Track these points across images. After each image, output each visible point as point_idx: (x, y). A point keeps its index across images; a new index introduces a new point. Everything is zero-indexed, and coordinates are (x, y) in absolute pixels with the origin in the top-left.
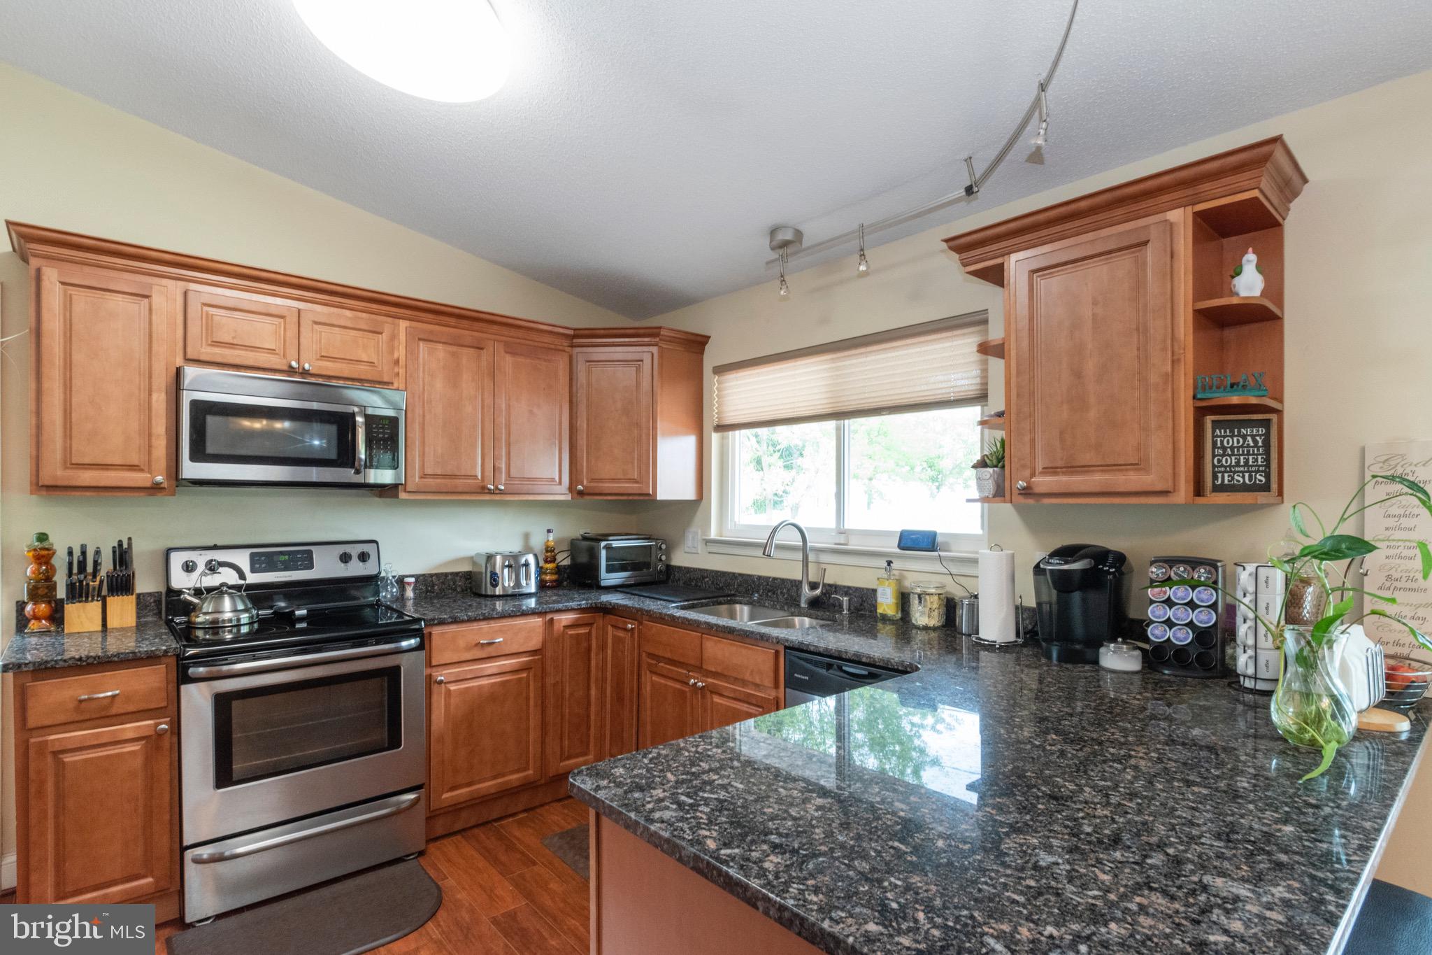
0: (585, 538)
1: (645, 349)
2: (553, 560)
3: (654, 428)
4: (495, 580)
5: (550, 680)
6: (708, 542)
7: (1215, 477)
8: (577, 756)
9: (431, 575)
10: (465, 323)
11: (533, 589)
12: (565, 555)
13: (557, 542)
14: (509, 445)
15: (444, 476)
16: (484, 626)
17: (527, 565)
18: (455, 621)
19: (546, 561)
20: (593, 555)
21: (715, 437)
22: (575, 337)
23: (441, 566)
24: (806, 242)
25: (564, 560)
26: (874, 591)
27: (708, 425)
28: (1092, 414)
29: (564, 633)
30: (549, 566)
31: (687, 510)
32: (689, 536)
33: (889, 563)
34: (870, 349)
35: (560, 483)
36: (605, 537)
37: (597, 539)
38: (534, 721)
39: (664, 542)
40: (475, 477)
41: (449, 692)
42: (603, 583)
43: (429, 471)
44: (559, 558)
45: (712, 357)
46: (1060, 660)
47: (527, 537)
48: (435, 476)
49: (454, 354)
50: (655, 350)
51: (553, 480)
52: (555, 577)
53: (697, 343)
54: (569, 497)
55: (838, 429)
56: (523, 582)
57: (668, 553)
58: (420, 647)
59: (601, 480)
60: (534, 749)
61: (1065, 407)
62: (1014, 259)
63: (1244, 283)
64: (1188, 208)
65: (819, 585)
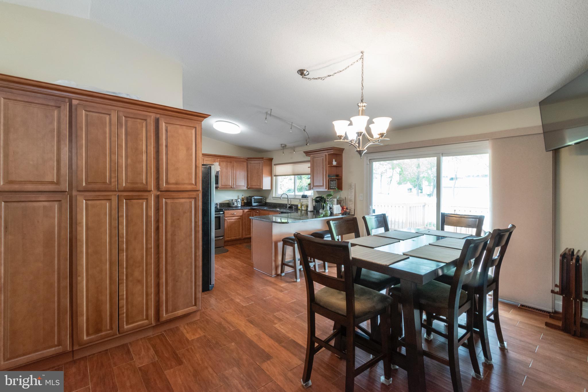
0: (249, 197)
1: (261, 161)
2: (243, 201)
3: (263, 176)
4: (233, 204)
5: (244, 221)
6: (273, 197)
7: (330, 187)
8: (248, 235)
9: (222, 203)
10: (228, 158)
11: (240, 206)
12: (246, 200)
13: (244, 197)
14: (236, 179)
15: (225, 185)
16: (233, 211)
17: (239, 201)
18: (228, 210)
19: (242, 201)
20: (251, 200)
21: (274, 178)
22: (248, 159)
23: (223, 202)
24: (287, 147)
25: (245, 201)
26: (298, 205)
27: (273, 175)
29: (246, 213)
30: (243, 202)
31: (269, 191)
32: (270, 196)
33: (300, 200)
34: (299, 164)
35: (245, 186)
36: (253, 196)
37: (252, 197)
38: (241, 228)
39: (265, 197)
40: (230, 185)
41: (227, 221)
42: (253, 205)
43: (223, 184)
44: (245, 200)
45: (274, 162)
47: (238, 196)
48: (224, 185)
49: (227, 164)
50: (263, 161)
51: (244, 186)
52: (244, 204)
53: (271, 160)
54: (246, 189)
55: (294, 177)
56: (238, 204)
57: (266, 199)
58: (223, 213)
59: (252, 186)
60: (241, 232)
61: (316, 177)
62: (311, 156)
63: (334, 163)
64: (327, 153)
65: (290, 204)
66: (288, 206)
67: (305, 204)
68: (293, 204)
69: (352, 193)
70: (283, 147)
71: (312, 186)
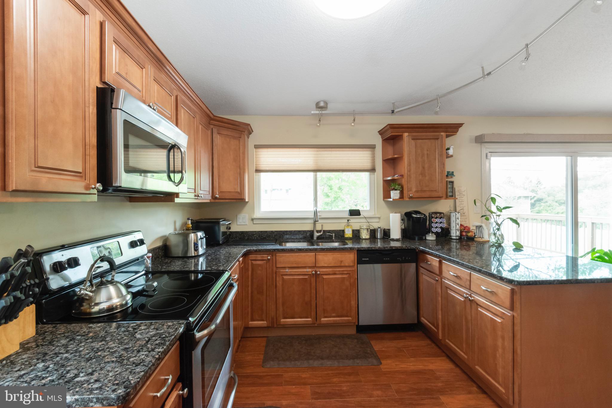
6: (254, 219)
21: (255, 175)
22: (212, 119)
27: (252, 169)
28: (427, 178)
32: (241, 217)
35: (209, 193)
42: (221, 243)
46: (418, 240)
59: (225, 192)
61: (420, 176)
62: (406, 135)
63: (451, 152)
64: (445, 133)
65: (321, 231)
66: (316, 235)
67: (365, 227)
68: (328, 230)
69: (462, 203)
70: (320, 109)
71: (411, 192)
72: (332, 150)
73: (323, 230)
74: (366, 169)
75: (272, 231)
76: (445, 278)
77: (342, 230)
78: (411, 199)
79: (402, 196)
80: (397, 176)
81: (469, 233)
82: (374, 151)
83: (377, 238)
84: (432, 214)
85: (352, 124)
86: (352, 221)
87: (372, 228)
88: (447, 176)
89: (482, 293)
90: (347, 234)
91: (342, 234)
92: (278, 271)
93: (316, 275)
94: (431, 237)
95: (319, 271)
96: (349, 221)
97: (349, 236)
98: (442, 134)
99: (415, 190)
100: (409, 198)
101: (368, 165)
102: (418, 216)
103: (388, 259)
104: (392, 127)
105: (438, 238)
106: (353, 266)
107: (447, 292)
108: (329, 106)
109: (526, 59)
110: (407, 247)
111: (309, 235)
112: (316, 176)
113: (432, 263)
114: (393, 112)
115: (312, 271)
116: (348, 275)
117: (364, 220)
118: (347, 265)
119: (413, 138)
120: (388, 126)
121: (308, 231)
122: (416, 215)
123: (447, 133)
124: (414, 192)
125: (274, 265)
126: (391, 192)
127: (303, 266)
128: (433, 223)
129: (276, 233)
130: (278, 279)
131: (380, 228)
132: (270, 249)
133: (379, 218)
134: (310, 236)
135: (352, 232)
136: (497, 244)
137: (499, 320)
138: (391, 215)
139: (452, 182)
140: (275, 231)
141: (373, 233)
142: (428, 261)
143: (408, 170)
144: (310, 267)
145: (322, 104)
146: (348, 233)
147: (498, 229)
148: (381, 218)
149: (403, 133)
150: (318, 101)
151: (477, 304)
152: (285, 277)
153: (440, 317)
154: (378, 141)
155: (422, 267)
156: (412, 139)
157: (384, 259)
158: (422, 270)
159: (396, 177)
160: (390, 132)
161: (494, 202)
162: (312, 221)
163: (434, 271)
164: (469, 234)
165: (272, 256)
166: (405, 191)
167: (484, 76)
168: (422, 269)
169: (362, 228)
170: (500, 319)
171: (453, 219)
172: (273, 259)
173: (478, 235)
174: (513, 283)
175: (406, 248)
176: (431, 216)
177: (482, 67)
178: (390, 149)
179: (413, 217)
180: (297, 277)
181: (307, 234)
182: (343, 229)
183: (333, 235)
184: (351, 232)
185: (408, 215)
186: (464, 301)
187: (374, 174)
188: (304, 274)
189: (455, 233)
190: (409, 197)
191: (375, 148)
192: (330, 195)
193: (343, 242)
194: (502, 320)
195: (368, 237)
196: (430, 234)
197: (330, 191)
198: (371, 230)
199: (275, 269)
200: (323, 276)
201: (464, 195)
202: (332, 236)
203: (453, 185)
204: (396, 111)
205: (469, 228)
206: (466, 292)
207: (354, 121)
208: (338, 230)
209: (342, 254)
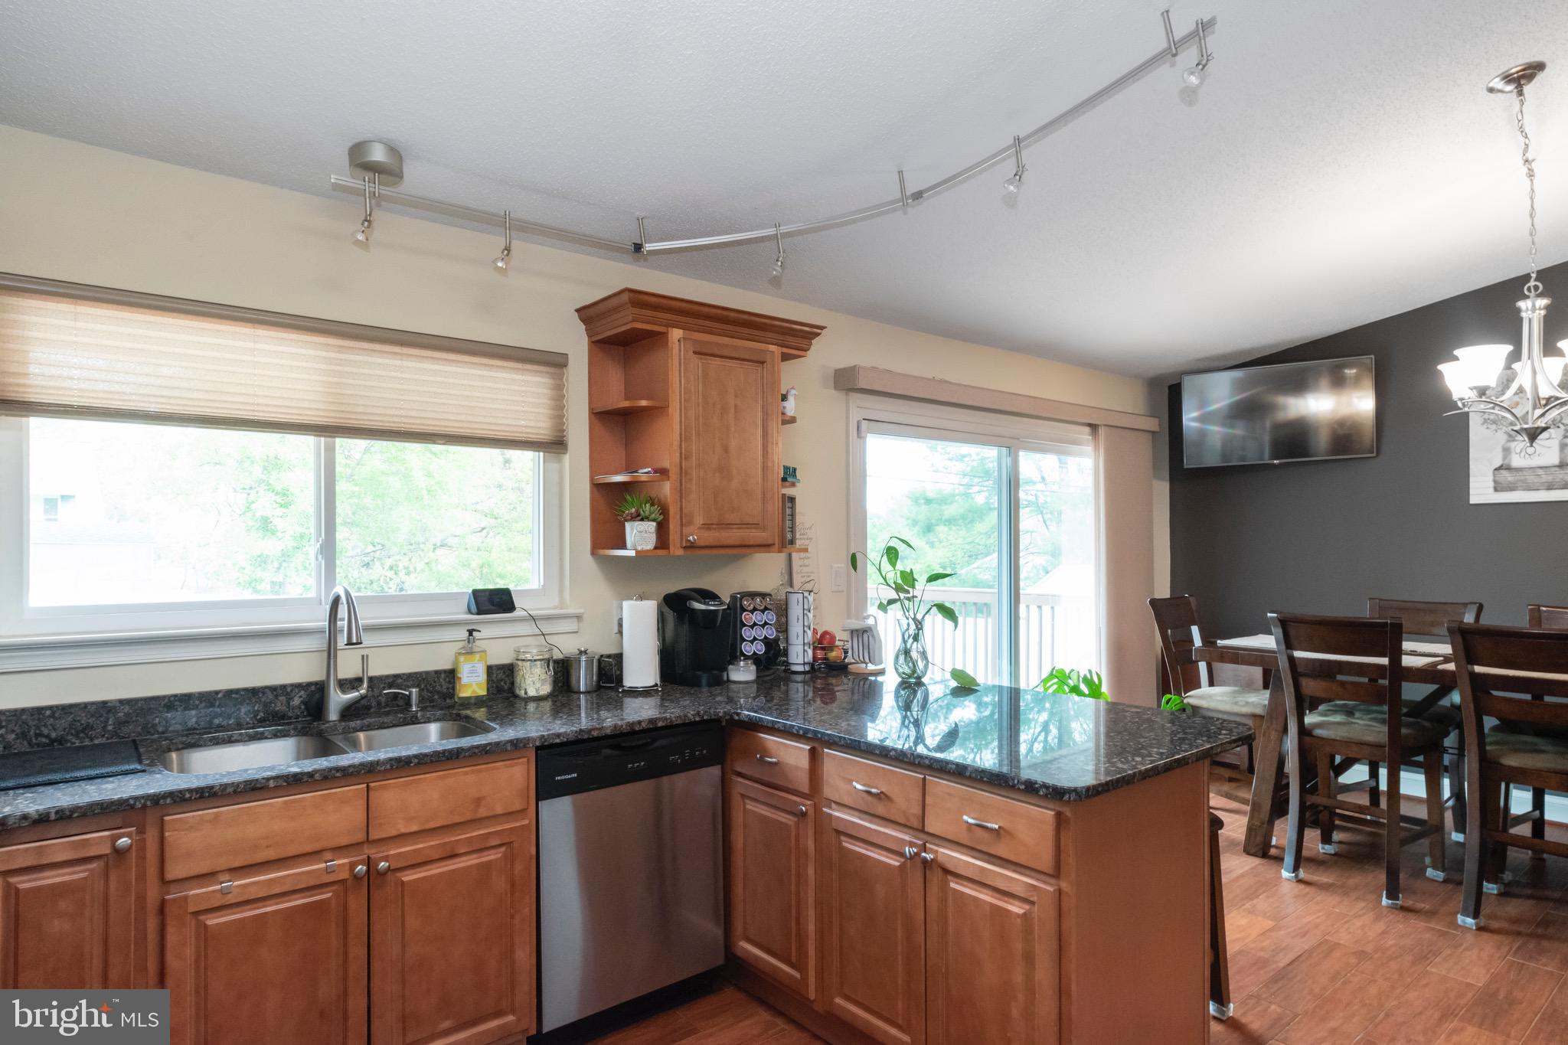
26: (452, 671)
28: (734, 483)
33: (471, 632)
61: (717, 474)
62: (676, 334)
63: (790, 407)
64: (779, 348)
65: (359, 680)
66: (338, 699)
67: (533, 653)
68: (388, 676)
69: (807, 563)
70: (371, 175)
71: (691, 529)
72: (402, 354)
73: (371, 679)
74: (533, 437)
75: (105, 703)
76: (829, 802)
77: (445, 671)
78: (689, 552)
79: (662, 541)
80: (646, 470)
81: (832, 651)
82: (561, 376)
83: (576, 689)
84: (741, 599)
85: (500, 264)
86: (486, 632)
87: (557, 655)
88: (784, 480)
89: (964, 838)
90: (470, 685)
91: (445, 686)
92: (174, 900)
93: (373, 877)
94: (742, 673)
95: (386, 859)
96: (474, 633)
97: (474, 691)
98: (773, 348)
99: (701, 523)
100: (685, 547)
101: (539, 425)
102: (712, 605)
103: (642, 763)
104: (638, 299)
105: (761, 675)
106: (522, 812)
107: (841, 848)
108: (408, 169)
109: (1018, 177)
110: (698, 714)
111: (302, 702)
112: (330, 450)
113: (781, 760)
114: (638, 248)
115: (353, 865)
116: (503, 849)
117: (527, 629)
118: (499, 810)
119: (698, 350)
120: (625, 297)
121: (299, 686)
122: (704, 604)
123: (785, 350)
124: (699, 528)
125: (152, 871)
126: (628, 525)
127: (309, 848)
128: (746, 625)
129: (127, 709)
130: (172, 937)
131: (585, 652)
132: (132, 798)
133: (579, 618)
134: (307, 708)
135: (485, 677)
136: (915, 678)
137: (1016, 908)
138: (626, 604)
139: (792, 500)
140: (121, 702)
141: (562, 670)
142: (765, 752)
143: (681, 454)
144: (339, 850)
145: (378, 154)
146: (473, 683)
147: (916, 638)
148: (585, 616)
149: (668, 326)
150: (361, 139)
151: (946, 871)
152: (212, 921)
153: (811, 928)
154: (576, 344)
155: (740, 775)
156: (695, 353)
157: (630, 766)
158: (740, 785)
159: (644, 473)
160: (630, 318)
161: (893, 560)
162: (318, 643)
163: (790, 786)
164: (833, 655)
165: (141, 831)
166: (673, 525)
167: (903, 198)
168: (740, 780)
169: (523, 657)
170: (1020, 904)
171: (795, 611)
172: (141, 846)
173: (856, 657)
174: (1066, 797)
175: (697, 719)
176: (738, 605)
177: (900, 173)
178: (615, 377)
179: (694, 610)
180: (277, 904)
181: (290, 699)
182: (448, 666)
183: (410, 693)
184: (482, 677)
185: (675, 604)
186: (902, 867)
187: (560, 461)
188: (312, 883)
189: (800, 655)
190: (684, 545)
191: (566, 366)
192: (278, 523)
193: (458, 717)
194: (1027, 907)
195: (546, 689)
196: (742, 663)
197: (280, 511)
198: (556, 662)
199: (153, 894)
200: (398, 874)
201: (811, 539)
202: (409, 697)
203: (793, 508)
204: (648, 247)
205: (833, 638)
206: (907, 838)
207: (508, 255)
208: (427, 673)
209: (480, 771)
